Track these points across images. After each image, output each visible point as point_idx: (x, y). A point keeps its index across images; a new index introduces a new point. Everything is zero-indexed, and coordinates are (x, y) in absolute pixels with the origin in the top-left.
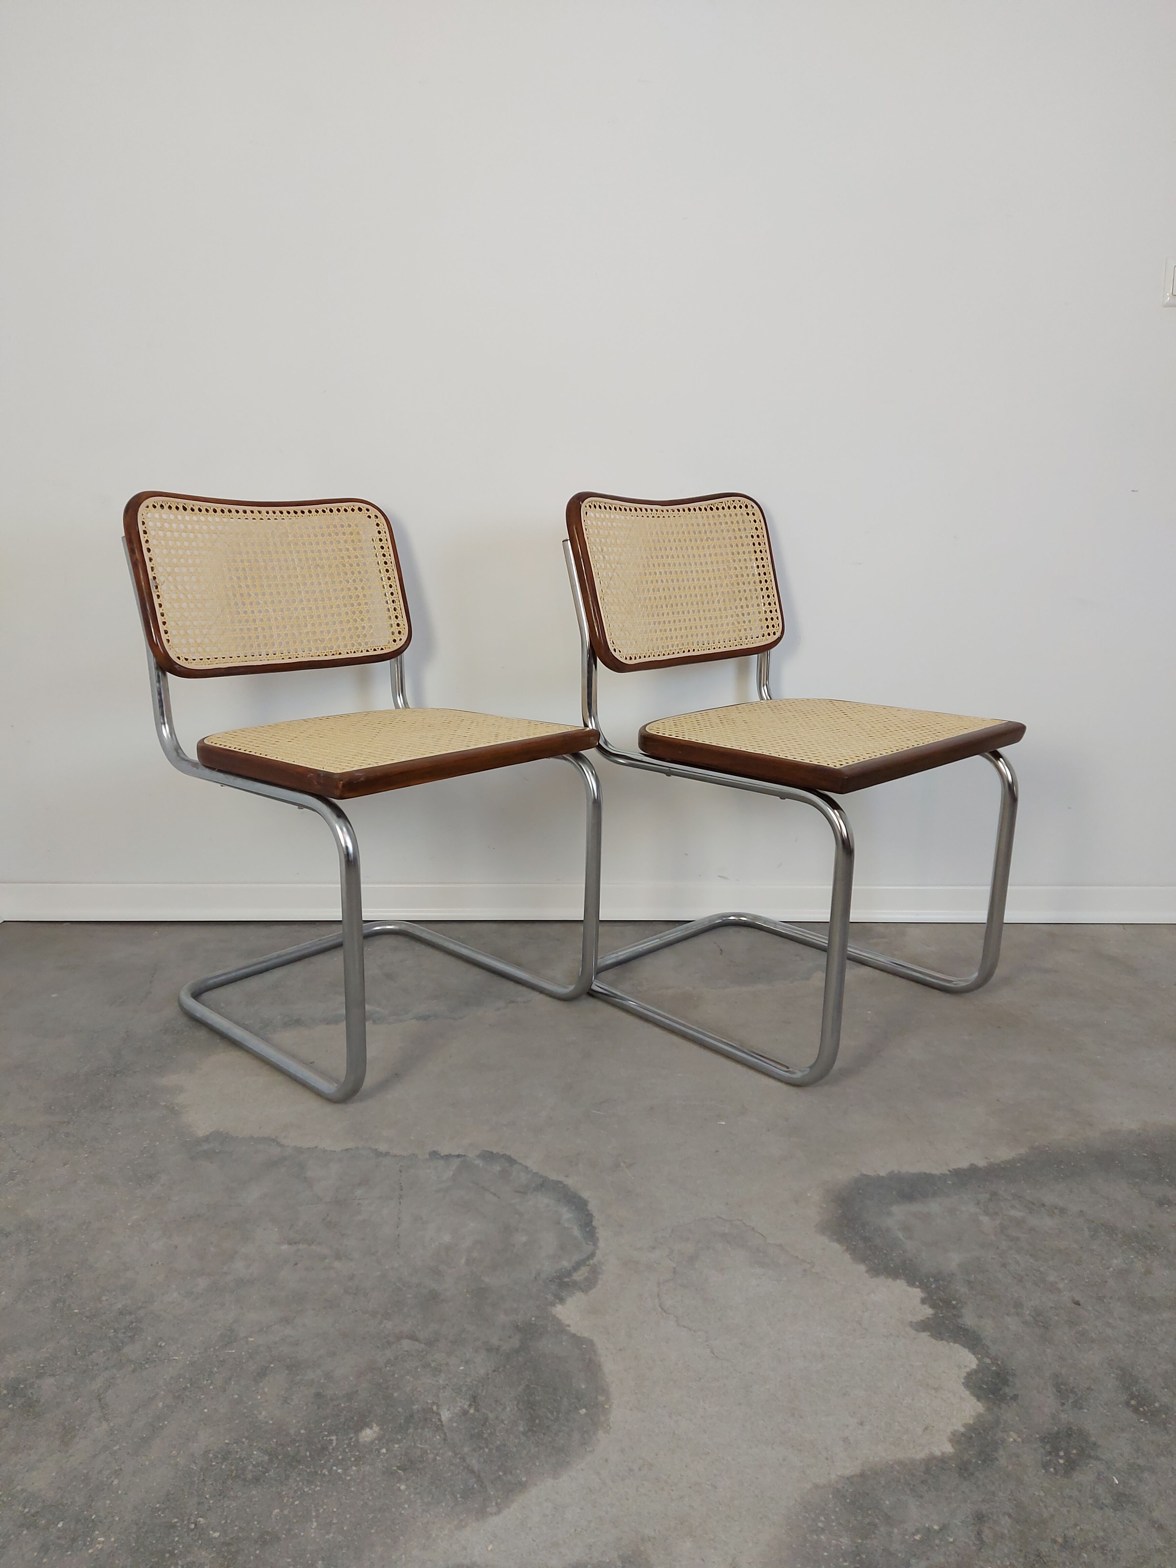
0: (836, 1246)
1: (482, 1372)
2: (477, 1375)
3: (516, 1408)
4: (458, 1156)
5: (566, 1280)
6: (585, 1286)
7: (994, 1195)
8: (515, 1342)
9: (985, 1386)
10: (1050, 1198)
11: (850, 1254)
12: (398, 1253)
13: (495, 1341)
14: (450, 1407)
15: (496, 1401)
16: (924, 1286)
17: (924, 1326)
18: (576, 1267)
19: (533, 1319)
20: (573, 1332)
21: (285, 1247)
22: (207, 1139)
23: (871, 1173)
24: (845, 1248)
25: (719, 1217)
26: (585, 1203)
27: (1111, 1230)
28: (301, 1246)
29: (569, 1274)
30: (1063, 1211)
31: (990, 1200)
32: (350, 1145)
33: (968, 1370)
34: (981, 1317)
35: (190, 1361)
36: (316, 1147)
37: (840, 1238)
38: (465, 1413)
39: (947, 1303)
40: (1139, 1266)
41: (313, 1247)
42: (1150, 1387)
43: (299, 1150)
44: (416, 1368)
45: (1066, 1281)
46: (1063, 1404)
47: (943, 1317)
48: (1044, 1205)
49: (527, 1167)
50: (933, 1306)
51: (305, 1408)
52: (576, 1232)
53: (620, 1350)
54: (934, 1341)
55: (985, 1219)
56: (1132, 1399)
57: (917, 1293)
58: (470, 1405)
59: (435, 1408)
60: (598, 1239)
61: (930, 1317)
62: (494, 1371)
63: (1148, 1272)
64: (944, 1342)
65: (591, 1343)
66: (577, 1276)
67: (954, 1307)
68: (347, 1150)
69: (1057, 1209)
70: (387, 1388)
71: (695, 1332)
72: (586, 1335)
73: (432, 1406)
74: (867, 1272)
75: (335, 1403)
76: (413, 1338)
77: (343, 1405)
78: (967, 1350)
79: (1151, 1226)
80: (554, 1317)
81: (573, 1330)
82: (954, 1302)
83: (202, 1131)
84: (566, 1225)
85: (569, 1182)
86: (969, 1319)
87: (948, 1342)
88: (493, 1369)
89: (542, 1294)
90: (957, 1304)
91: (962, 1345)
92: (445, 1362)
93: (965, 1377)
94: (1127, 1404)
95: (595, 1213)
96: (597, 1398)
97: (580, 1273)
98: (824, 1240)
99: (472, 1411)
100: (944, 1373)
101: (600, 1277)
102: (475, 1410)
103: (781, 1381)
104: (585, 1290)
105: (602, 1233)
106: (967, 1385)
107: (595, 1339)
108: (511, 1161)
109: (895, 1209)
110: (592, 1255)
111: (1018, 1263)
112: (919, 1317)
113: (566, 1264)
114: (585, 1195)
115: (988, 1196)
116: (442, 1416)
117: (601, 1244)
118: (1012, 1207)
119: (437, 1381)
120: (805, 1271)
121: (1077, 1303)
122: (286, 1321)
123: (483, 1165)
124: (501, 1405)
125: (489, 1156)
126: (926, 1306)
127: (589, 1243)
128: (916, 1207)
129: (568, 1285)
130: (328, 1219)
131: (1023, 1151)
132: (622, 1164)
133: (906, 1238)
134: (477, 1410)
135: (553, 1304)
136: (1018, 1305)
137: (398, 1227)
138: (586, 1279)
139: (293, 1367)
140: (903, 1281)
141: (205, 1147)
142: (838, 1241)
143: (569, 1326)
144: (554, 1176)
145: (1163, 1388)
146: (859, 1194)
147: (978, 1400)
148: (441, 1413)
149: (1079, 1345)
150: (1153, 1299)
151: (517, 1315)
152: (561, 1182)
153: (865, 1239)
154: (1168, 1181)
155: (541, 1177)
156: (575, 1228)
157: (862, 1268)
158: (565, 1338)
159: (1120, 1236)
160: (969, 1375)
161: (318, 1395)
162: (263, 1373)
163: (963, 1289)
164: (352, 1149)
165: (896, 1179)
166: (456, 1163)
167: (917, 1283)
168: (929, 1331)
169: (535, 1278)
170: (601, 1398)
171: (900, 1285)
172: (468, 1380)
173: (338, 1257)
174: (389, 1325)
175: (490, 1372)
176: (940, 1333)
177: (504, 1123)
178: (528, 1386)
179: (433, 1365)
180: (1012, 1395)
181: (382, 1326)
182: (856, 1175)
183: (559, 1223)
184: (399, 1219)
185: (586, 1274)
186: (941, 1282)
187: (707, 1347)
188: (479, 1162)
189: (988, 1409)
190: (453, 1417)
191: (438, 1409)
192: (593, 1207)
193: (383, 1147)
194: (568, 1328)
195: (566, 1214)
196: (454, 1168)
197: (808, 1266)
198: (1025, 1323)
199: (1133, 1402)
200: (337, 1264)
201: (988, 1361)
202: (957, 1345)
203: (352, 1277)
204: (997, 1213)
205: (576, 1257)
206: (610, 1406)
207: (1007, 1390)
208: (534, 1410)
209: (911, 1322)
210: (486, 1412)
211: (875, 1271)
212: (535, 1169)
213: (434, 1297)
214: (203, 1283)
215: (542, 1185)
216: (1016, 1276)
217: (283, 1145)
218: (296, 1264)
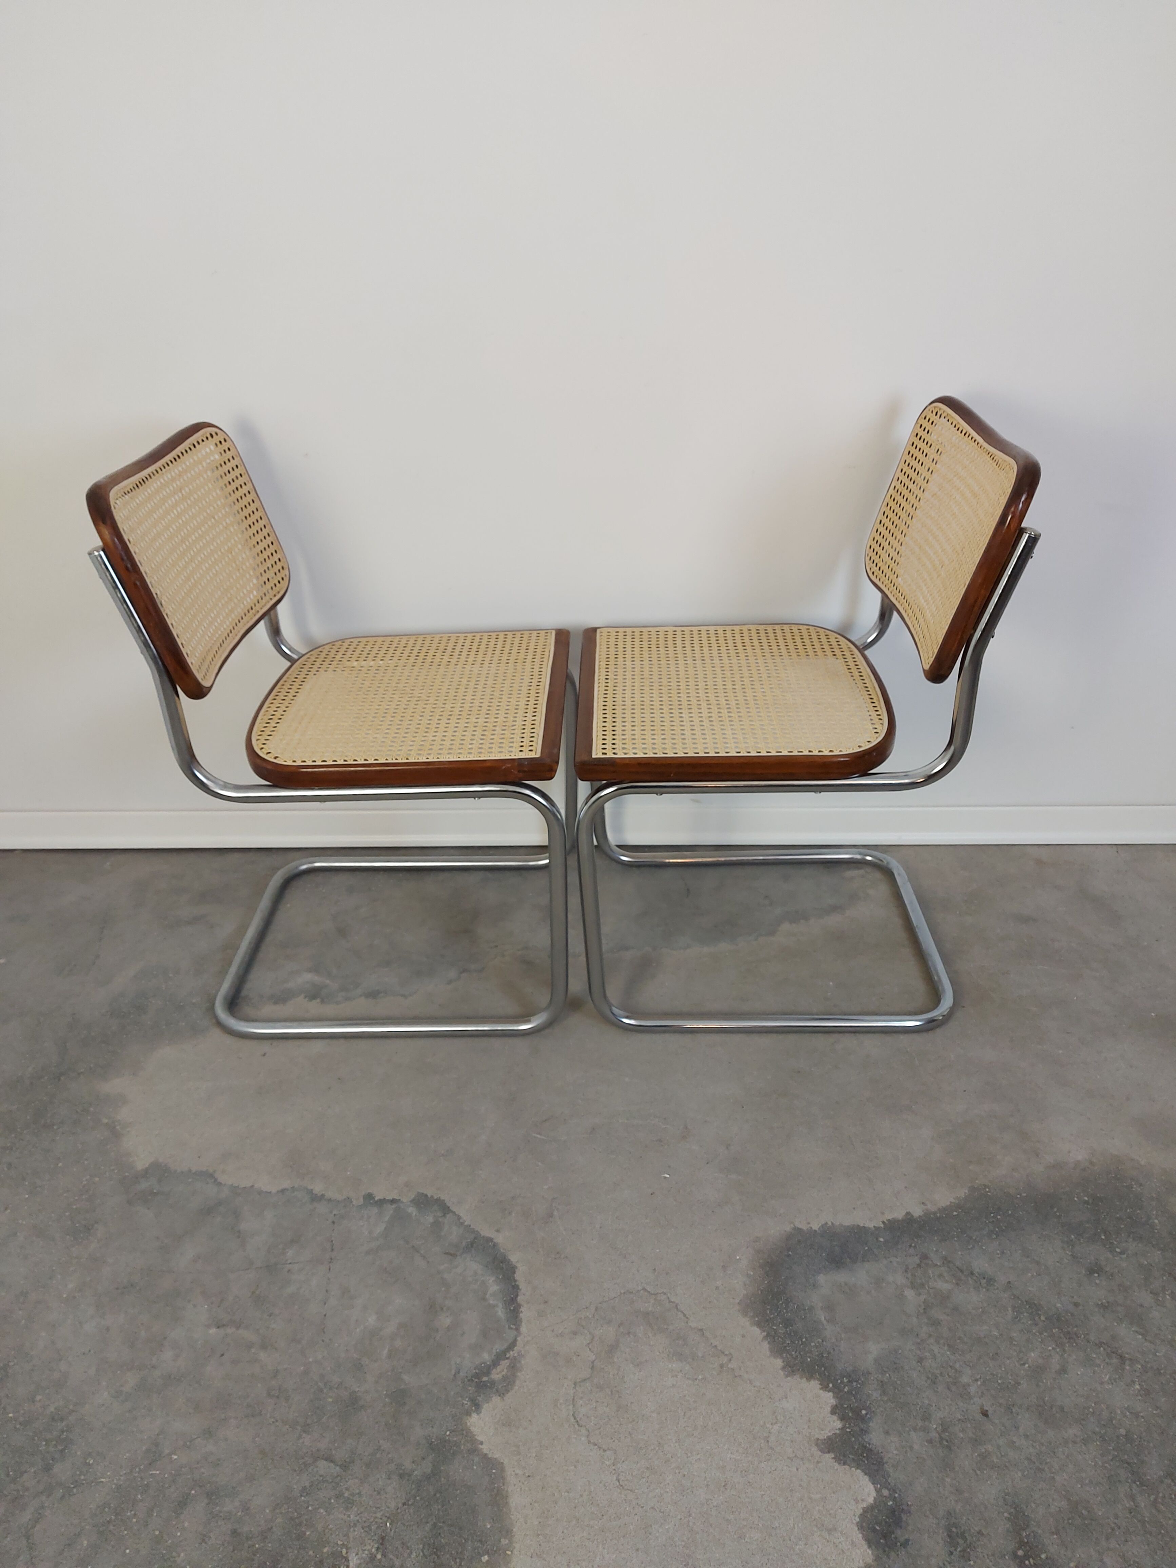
0: (756, 1331)
1: (393, 1505)
2: (387, 1509)
3: (421, 1554)
4: (393, 1201)
5: (485, 1379)
6: (502, 1387)
7: (925, 1257)
8: (427, 1467)
9: (878, 1528)
10: (980, 1264)
11: (769, 1343)
12: (323, 1341)
13: (408, 1465)
14: (358, 1550)
15: (403, 1543)
16: (837, 1390)
17: (830, 1445)
18: (495, 1363)
19: (448, 1433)
20: (485, 1451)
21: (213, 1331)
22: (146, 1174)
23: (804, 1227)
24: (765, 1334)
25: (644, 1289)
26: (513, 1269)
27: (1033, 1307)
28: (230, 1330)
29: (488, 1370)
30: (991, 1281)
31: (919, 1266)
32: (286, 1184)
33: (865, 1505)
34: (887, 1433)
35: (116, 1484)
36: (253, 1186)
37: (763, 1322)
38: (373, 1558)
39: (857, 1412)
40: (1055, 1362)
41: (240, 1331)
42: (1040, 1532)
43: (235, 1190)
44: (330, 1499)
45: (979, 1383)
46: (951, 1553)
47: (850, 1432)
48: (972, 1273)
49: (459, 1218)
50: (842, 1419)
51: (221, 1549)
52: (501, 1312)
53: (529, 1476)
54: (836, 1466)
55: (909, 1293)
56: (1020, 1548)
57: (829, 1399)
58: (378, 1549)
59: (344, 1551)
60: (521, 1321)
61: (838, 1432)
62: (404, 1504)
63: (1063, 1370)
64: (847, 1467)
65: (501, 1467)
66: (496, 1375)
67: (863, 1419)
68: (283, 1191)
69: (984, 1278)
70: (300, 1524)
71: (605, 1451)
72: (497, 1455)
73: (342, 1548)
74: (783, 1368)
75: (250, 1543)
76: (329, 1459)
77: (257, 1546)
78: (867, 1478)
79: (1076, 1305)
80: (468, 1430)
81: (485, 1448)
82: (864, 1412)
83: (141, 1163)
84: (491, 1302)
85: (499, 1239)
86: (876, 1437)
87: (851, 1467)
88: (403, 1501)
89: (460, 1399)
90: (866, 1414)
91: (863, 1471)
92: (357, 1491)
93: (861, 1514)
94: (1015, 1556)
95: (522, 1285)
96: (500, 1541)
97: (499, 1368)
98: (745, 1322)
99: (379, 1556)
100: (841, 1509)
101: (519, 1374)
102: (382, 1555)
103: (681, 1519)
104: (501, 1394)
105: (526, 1313)
106: (860, 1527)
107: (506, 1461)
108: (445, 1209)
109: (821, 1278)
110: (513, 1344)
111: (934, 1357)
112: (826, 1433)
113: (486, 1357)
114: (514, 1258)
115: (917, 1260)
116: (350, 1562)
117: (524, 1329)
118: (940, 1276)
119: (349, 1516)
120: (722, 1366)
121: (985, 1414)
122: (208, 1433)
123: (416, 1215)
124: (408, 1548)
125: (423, 1202)
126: (835, 1417)
127: (512, 1326)
128: (842, 1277)
129: (486, 1386)
130: (257, 1292)
131: (962, 1193)
132: (556, 1213)
133: (828, 1321)
134: (384, 1555)
135: (469, 1414)
136: (927, 1417)
137: (325, 1304)
138: (505, 1378)
139: (213, 1495)
140: (817, 1382)
141: (144, 1185)
142: (758, 1325)
143: (482, 1443)
144: (485, 1231)
145: (1053, 1533)
146: (789, 1256)
147: (869, 1547)
148: (350, 1559)
149: (979, 1472)
150: (1062, 1409)
151: (432, 1427)
152: (491, 1240)
153: (787, 1323)
154: (1103, 1237)
155: (473, 1231)
156: (500, 1305)
157: (779, 1363)
158: (476, 1459)
159: (1043, 1318)
160: (865, 1511)
161: (234, 1533)
162: (183, 1503)
163: (876, 1395)
164: (287, 1189)
165: (829, 1233)
166: (390, 1210)
167: (831, 1385)
168: (833, 1452)
169: (455, 1375)
170: (504, 1542)
171: (814, 1386)
172: (379, 1515)
173: (264, 1347)
174: (307, 1439)
175: (400, 1505)
176: (844, 1456)
177: (443, 1152)
178: (435, 1525)
179: (346, 1495)
180: (902, 1539)
181: (301, 1441)
182: (788, 1228)
183: (484, 1299)
184: (327, 1291)
185: (505, 1370)
186: (855, 1384)
187: (614, 1472)
188: (412, 1210)
189: (877, 1559)
190: (360, 1564)
191: (347, 1553)
192: (520, 1276)
193: (318, 1188)
194: (481, 1446)
195: (493, 1286)
196: (386, 1219)
197: (725, 1360)
198: (930, 1441)
199: (1020, 1553)
200: (262, 1355)
201: (885, 1492)
202: (859, 1471)
203: (276, 1374)
204: (922, 1285)
205: (498, 1347)
206: (512, 1551)
207: (899, 1532)
208: (438, 1557)
209: (818, 1439)
210: (393, 1557)
211: (791, 1369)
212: (467, 1219)
213: (353, 1404)
214: (131, 1380)
215: (472, 1244)
216: (930, 1376)
217: (220, 1184)
218: (223, 1355)
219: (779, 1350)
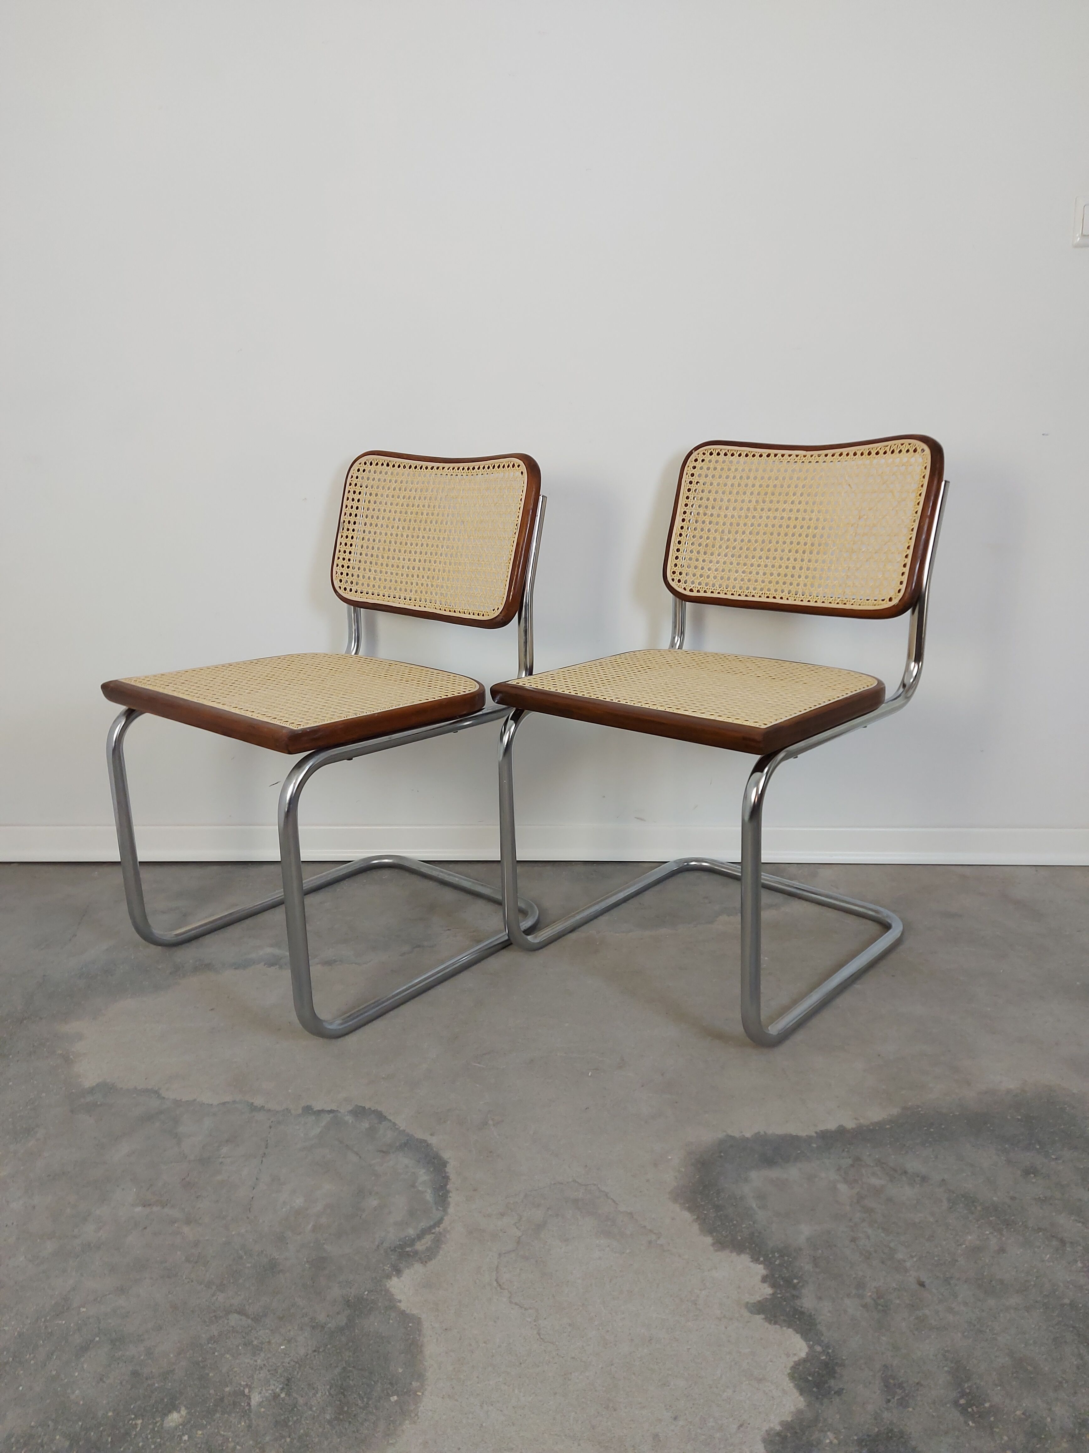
0: (687, 1215)
1: (302, 1351)
2: (296, 1355)
3: (327, 1393)
4: (331, 1111)
5: (408, 1249)
6: (425, 1256)
7: (858, 1159)
8: (342, 1320)
9: (810, 1378)
10: (914, 1164)
11: (699, 1224)
12: (248, 1218)
13: (322, 1318)
14: (262, 1390)
15: (309, 1385)
16: (768, 1263)
17: (760, 1308)
18: (420, 1237)
19: (366, 1293)
20: (403, 1308)
21: (139, 1209)
22: (92, 1090)
23: (737, 1135)
24: (696, 1217)
25: (574, 1181)
26: (444, 1164)
27: (970, 1200)
28: (155, 1209)
29: (412, 1242)
30: (924, 1179)
31: (852, 1166)
32: (228, 1098)
33: (796, 1359)
34: (820, 1298)
35: (19, 1332)
36: (195, 1100)
37: (693, 1207)
38: (276, 1396)
39: (788, 1282)
40: (993, 1243)
41: (166, 1210)
42: (982, 1383)
43: (177, 1103)
44: (238, 1346)
45: (915, 1259)
46: (889, 1401)
47: (781, 1297)
48: (906, 1172)
49: (394, 1124)
50: (773, 1286)
51: (119, 1387)
52: (429, 1196)
53: (446, 1329)
54: (767, 1325)
55: (842, 1187)
56: (962, 1397)
57: (760, 1270)
58: (282, 1389)
59: (247, 1391)
60: (449, 1204)
61: (768, 1297)
62: (315, 1351)
63: (1002, 1250)
64: (777, 1326)
65: (418, 1321)
66: (420, 1246)
67: (795, 1287)
68: (224, 1104)
69: (918, 1176)
70: (204, 1367)
71: (526, 1309)
72: (415, 1312)
73: (244, 1388)
74: (713, 1244)
75: (149, 1382)
76: (241, 1312)
77: (156, 1385)
78: (798, 1336)
79: (1013, 1198)
80: (387, 1291)
81: (403, 1306)
82: (795, 1281)
83: (89, 1082)
84: (420, 1189)
85: (433, 1141)
86: (808, 1302)
87: (782, 1327)
88: (314, 1349)
89: (381, 1265)
90: (798, 1283)
91: (795, 1330)
92: (267, 1340)
93: (793, 1367)
94: (956, 1403)
95: (452, 1176)
96: (411, 1384)
97: (423, 1241)
98: (675, 1208)
99: (283, 1395)
100: (771, 1361)
101: (443, 1246)
102: (286, 1394)
103: (602, 1368)
104: (424, 1262)
105: (454, 1198)
106: (792, 1377)
107: (424, 1316)
108: (381, 1117)
109: (754, 1174)
110: (440, 1221)
111: (868, 1237)
112: (757, 1297)
113: (411, 1232)
114: (446, 1155)
115: (850, 1161)
116: (252, 1400)
117: (451, 1210)
118: (874, 1174)
119: (256, 1361)
120: (650, 1242)
121: (922, 1284)
122: (121, 1290)
123: (352, 1122)
124: (314, 1389)
125: (359, 1112)
126: (766, 1285)
127: (439, 1208)
128: (774, 1173)
129: (409, 1255)
130: (188, 1179)
131: (895, 1111)
132: (490, 1122)
133: (759, 1208)
134: (288, 1394)
135: (389, 1277)
136: (860, 1285)
137: (254, 1188)
138: (428, 1249)
139: (118, 1341)
140: (747, 1255)
141: (89, 1099)
142: (689, 1209)
143: (400, 1301)
144: (420, 1135)
145: (996, 1385)
146: (721, 1157)
147: (801, 1395)
148: (252, 1397)
149: (916, 1333)
150: (1001, 1282)
151: (351, 1288)
152: (425, 1141)
153: (718, 1208)
154: (1038, 1147)
155: (408, 1135)
156: (429, 1191)
157: (709, 1240)
158: (393, 1315)
159: (979, 1208)
160: (797, 1364)
161: (135, 1374)
162: (84, 1348)
163: (808, 1267)
164: (228, 1103)
165: (761, 1139)
166: (327, 1118)
167: (762, 1259)
168: (763, 1314)
169: (378, 1246)
170: (415, 1384)
171: (744, 1261)
172: (287, 1360)
173: (188, 1222)
174: (221, 1297)
175: (310, 1352)
176: (775, 1317)
177: (384, 1076)
178: (344, 1369)
179: (255, 1343)
180: (836, 1389)
181: (215, 1298)
182: (721, 1135)
183: (413, 1186)
184: (257, 1179)
185: (429, 1243)
186: (786, 1258)
187: (534, 1327)
188: (349, 1119)
189: (809, 1405)
190: (263, 1401)
191: (249, 1392)
192: (450, 1169)
193: (258, 1101)
194: (399, 1304)
195: (423, 1176)
196: (323, 1124)
197: (654, 1237)
198: (865, 1306)
199: (962, 1401)
200: (186, 1229)
201: (819, 1349)
202: (790, 1330)
203: (196, 1244)
204: (856, 1181)
205: (423, 1224)
206: (423, 1393)
207: (832, 1383)
208: (345, 1396)
209: (748, 1303)
210: (297, 1396)
211: (721, 1244)
212: (402, 1125)
213: (273, 1267)
214: (50, 1246)
215: (405, 1144)
216: (864, 1253)
217: (164, 1098)
218: (145, 1228)
219: (708, 1229)
